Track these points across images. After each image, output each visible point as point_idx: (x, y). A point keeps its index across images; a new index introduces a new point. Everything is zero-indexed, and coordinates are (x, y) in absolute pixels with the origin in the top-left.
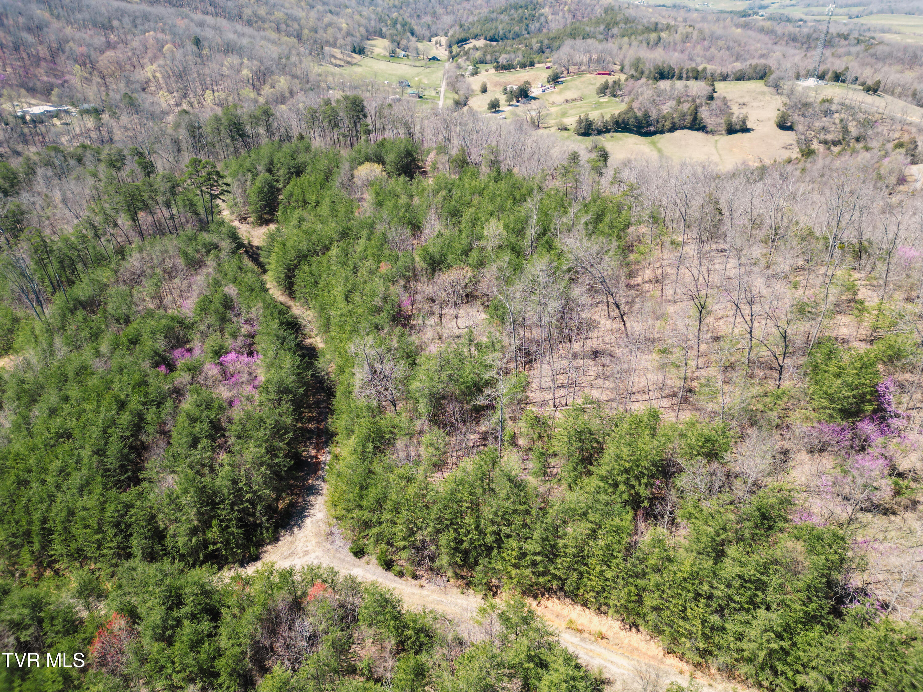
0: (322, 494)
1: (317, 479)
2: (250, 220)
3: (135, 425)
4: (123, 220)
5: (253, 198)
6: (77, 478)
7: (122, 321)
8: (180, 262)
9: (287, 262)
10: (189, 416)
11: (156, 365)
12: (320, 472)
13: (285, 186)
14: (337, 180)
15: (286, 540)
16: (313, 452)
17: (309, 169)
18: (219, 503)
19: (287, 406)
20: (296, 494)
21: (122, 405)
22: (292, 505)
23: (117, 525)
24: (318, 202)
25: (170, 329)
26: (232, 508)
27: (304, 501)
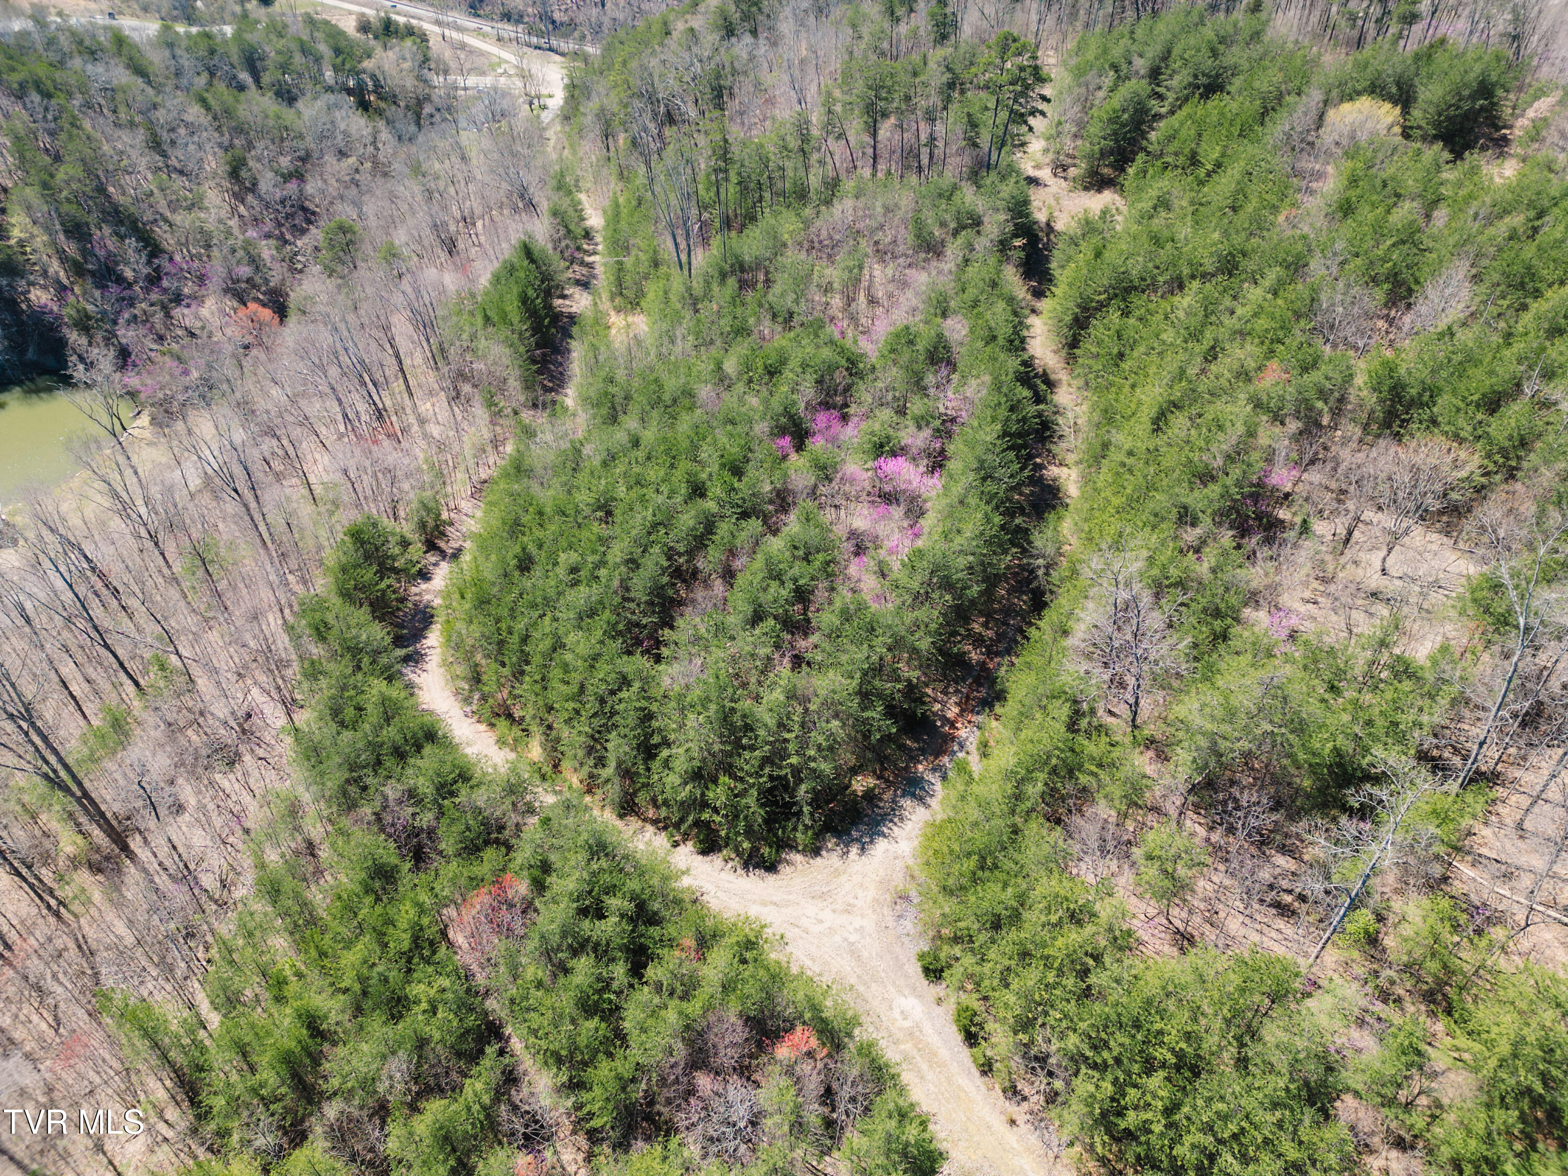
0: (928, 806)
1: (934, 770)
2: (1072, 172)
3: (695, 538)
4: (855, 128)
5: (1095, 129)
6: (581, 596)
7: (780, 320)
8: (907, 237)
9: (1090, 291)
10: (768, 562)
11: (781, 431)
12: (946, 759)
13: (1172, 112)
14: (1278, 127)
15: (830, 860)
16: (952, 712)
17: (1238, 82)
18: (744, 748)
19: (931, 615)
20: (887, 781)
21: (698, 491)
22: (870, 796)
23: (602, 701)
24: (1218, 165)
25: (832, 368)
26: (761, 767)
27: (894, 801)
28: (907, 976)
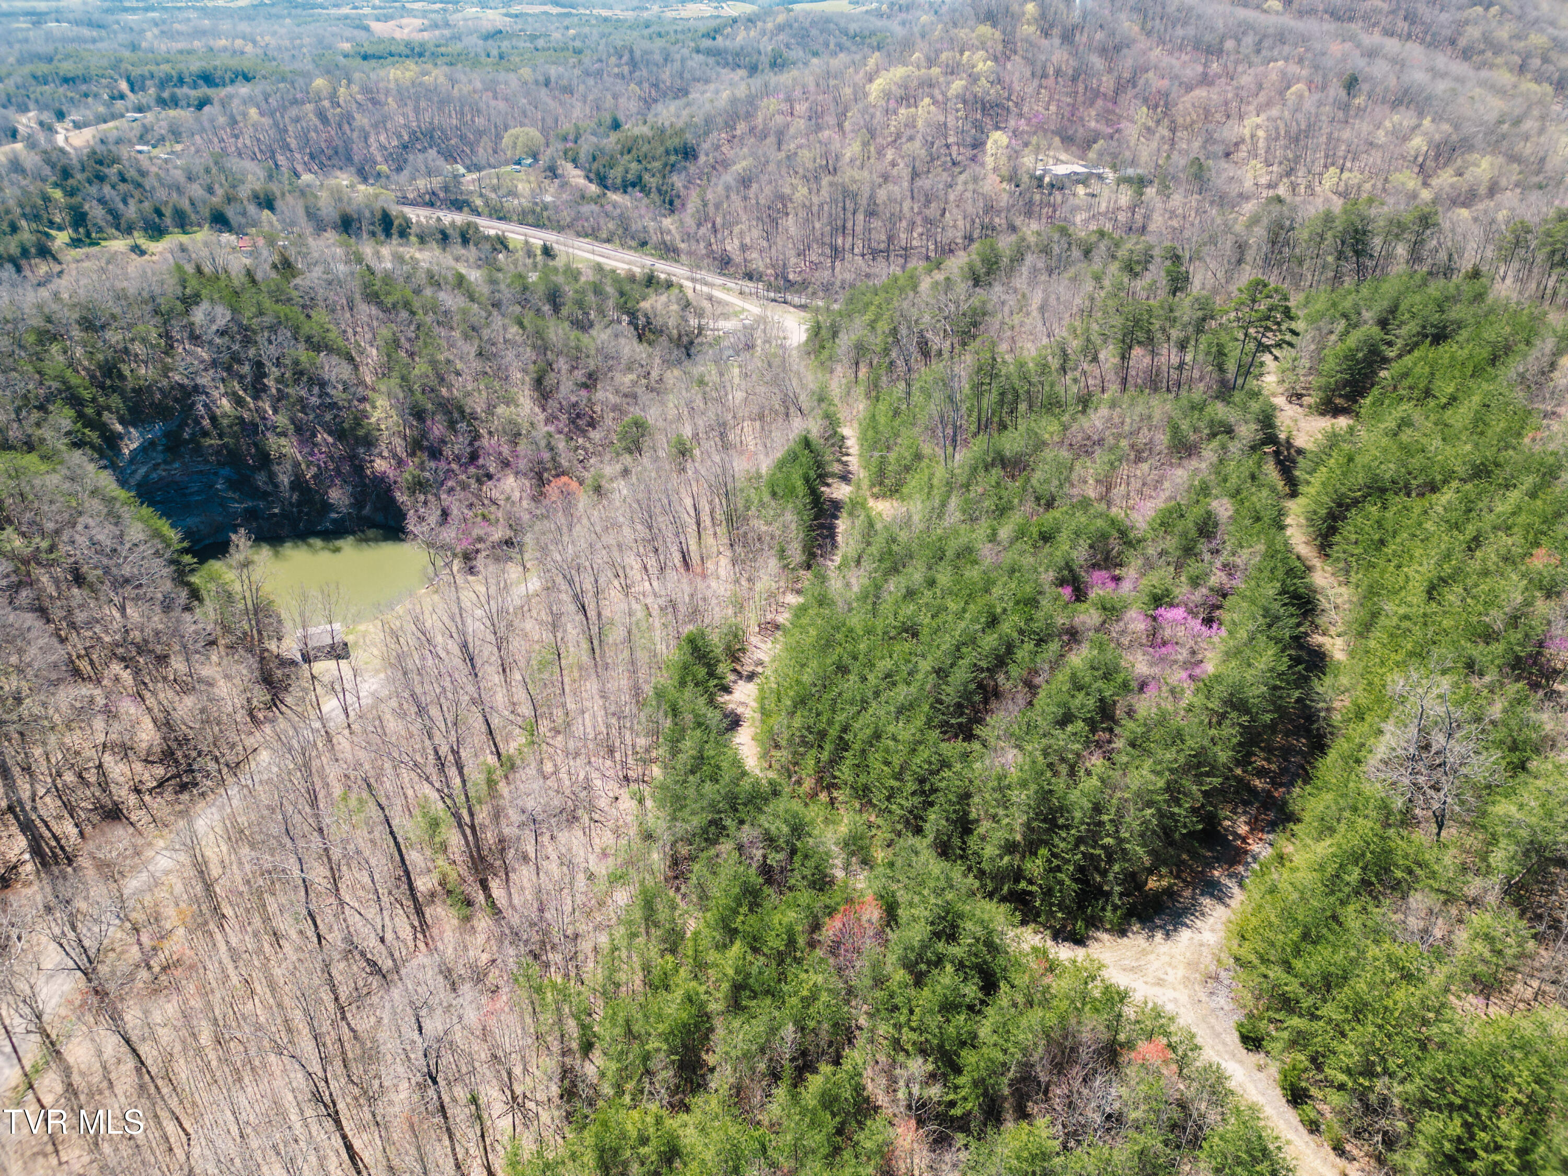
0: (1228, 906)
1: (1230, 876)
2: (1306, 400)
3: (997, 657)
4: (1109, 355)
5: (1331, 364)
6: (902, 693)
7: (1043, 502)
8: (1162, 439)
9: (1343, 490)
10: (1074, 676)
11: (1061, 582)
12: (1241, 869)
13: (1400, 356)
14: (1512, 368)
15: (1136, 941)
16: (1243, 829)
17: (1464, 334)
18: (1060, 828)
19: (1230, 731)
20: (1184, 881)
21: (993, 622)
22: (1169, 892)
23: (922, 781)
24: (1453, 399)
25: (1104, 537)
26: (1077, 846)
27: (1193, 898)
28: (1225, 1044)
